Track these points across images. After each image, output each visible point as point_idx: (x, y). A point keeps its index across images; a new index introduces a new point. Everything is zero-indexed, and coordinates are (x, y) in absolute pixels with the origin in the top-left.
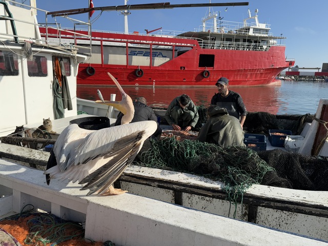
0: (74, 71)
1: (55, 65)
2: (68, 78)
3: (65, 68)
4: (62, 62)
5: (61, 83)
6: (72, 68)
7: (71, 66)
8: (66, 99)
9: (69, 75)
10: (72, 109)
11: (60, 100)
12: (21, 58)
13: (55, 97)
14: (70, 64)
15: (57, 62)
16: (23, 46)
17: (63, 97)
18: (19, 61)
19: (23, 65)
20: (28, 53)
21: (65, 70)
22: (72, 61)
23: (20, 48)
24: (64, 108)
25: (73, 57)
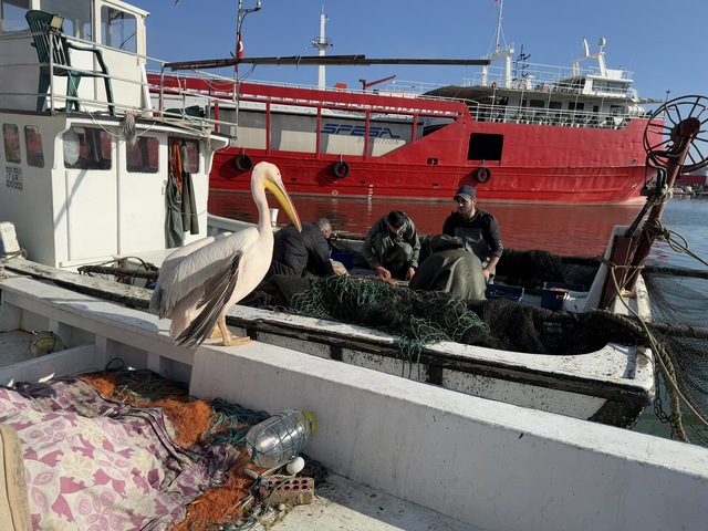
0: (206, 164)
1: (171, 153)
2: (193, 176)
3: (190, 160)
4: (185, 148)
5: (180, 184)
6: (202, 159)
7: (201, 155)
8: (188, 215)
9: (197, 171)
10: (197, 233)
11: (178, 215)
12: (117, 141)
13: (170, 210)
14: (198, 152)
15: (176, 147)
16: (121, 120)
17: (183, 210)
18: (113, 144)
19: (119, 152)
20: (130, 133)
21: (190, 162)
22: (202, 147)
23: (117, 124)
24: (185, 230)
25: (205, 140)
